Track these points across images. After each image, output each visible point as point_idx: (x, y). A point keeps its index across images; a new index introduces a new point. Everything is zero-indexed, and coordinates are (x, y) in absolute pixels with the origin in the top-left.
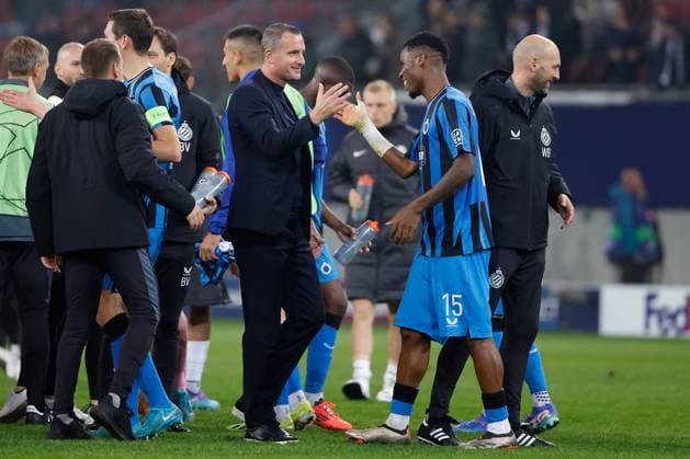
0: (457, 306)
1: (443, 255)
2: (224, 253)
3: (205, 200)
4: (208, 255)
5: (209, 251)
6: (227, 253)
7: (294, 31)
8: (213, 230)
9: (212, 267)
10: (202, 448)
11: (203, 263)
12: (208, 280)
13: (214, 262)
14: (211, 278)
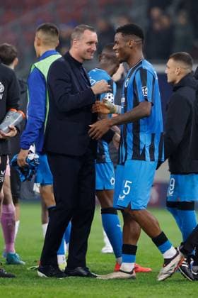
0: (127, 188)
1: (133, 159)
2: (31, 161)
3: (9, 128)
4: (22, 163)
5: (22, 160)
6: (33, 160)
7: (92, 30)
8: (23, 146)
9: (26, 170)
10: (12, 281)
11: (20, 168)
12: (24, 178)
13: (26, 167)
14: (26, 176)
